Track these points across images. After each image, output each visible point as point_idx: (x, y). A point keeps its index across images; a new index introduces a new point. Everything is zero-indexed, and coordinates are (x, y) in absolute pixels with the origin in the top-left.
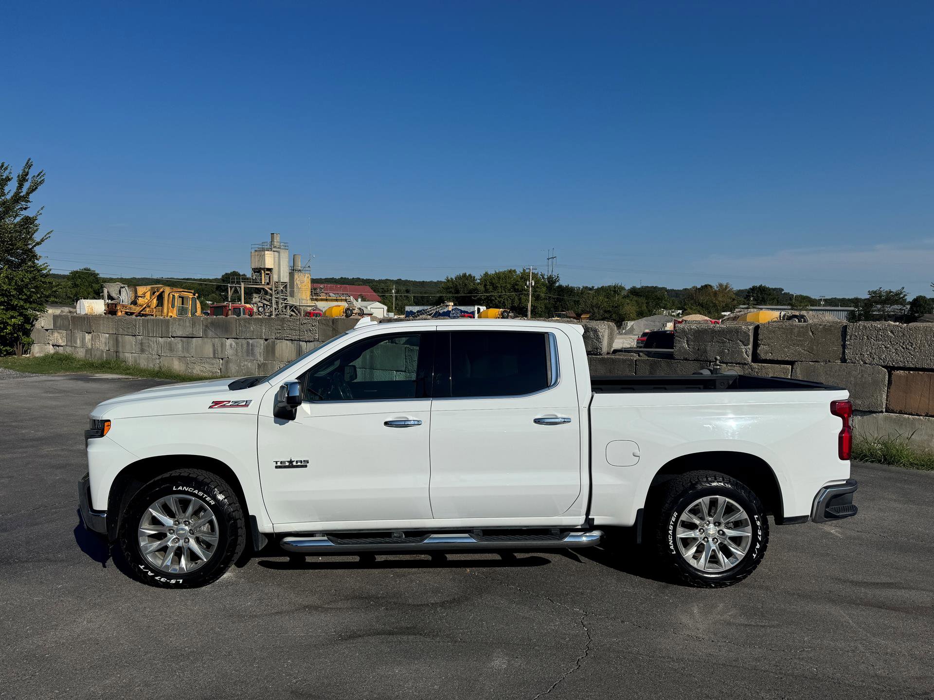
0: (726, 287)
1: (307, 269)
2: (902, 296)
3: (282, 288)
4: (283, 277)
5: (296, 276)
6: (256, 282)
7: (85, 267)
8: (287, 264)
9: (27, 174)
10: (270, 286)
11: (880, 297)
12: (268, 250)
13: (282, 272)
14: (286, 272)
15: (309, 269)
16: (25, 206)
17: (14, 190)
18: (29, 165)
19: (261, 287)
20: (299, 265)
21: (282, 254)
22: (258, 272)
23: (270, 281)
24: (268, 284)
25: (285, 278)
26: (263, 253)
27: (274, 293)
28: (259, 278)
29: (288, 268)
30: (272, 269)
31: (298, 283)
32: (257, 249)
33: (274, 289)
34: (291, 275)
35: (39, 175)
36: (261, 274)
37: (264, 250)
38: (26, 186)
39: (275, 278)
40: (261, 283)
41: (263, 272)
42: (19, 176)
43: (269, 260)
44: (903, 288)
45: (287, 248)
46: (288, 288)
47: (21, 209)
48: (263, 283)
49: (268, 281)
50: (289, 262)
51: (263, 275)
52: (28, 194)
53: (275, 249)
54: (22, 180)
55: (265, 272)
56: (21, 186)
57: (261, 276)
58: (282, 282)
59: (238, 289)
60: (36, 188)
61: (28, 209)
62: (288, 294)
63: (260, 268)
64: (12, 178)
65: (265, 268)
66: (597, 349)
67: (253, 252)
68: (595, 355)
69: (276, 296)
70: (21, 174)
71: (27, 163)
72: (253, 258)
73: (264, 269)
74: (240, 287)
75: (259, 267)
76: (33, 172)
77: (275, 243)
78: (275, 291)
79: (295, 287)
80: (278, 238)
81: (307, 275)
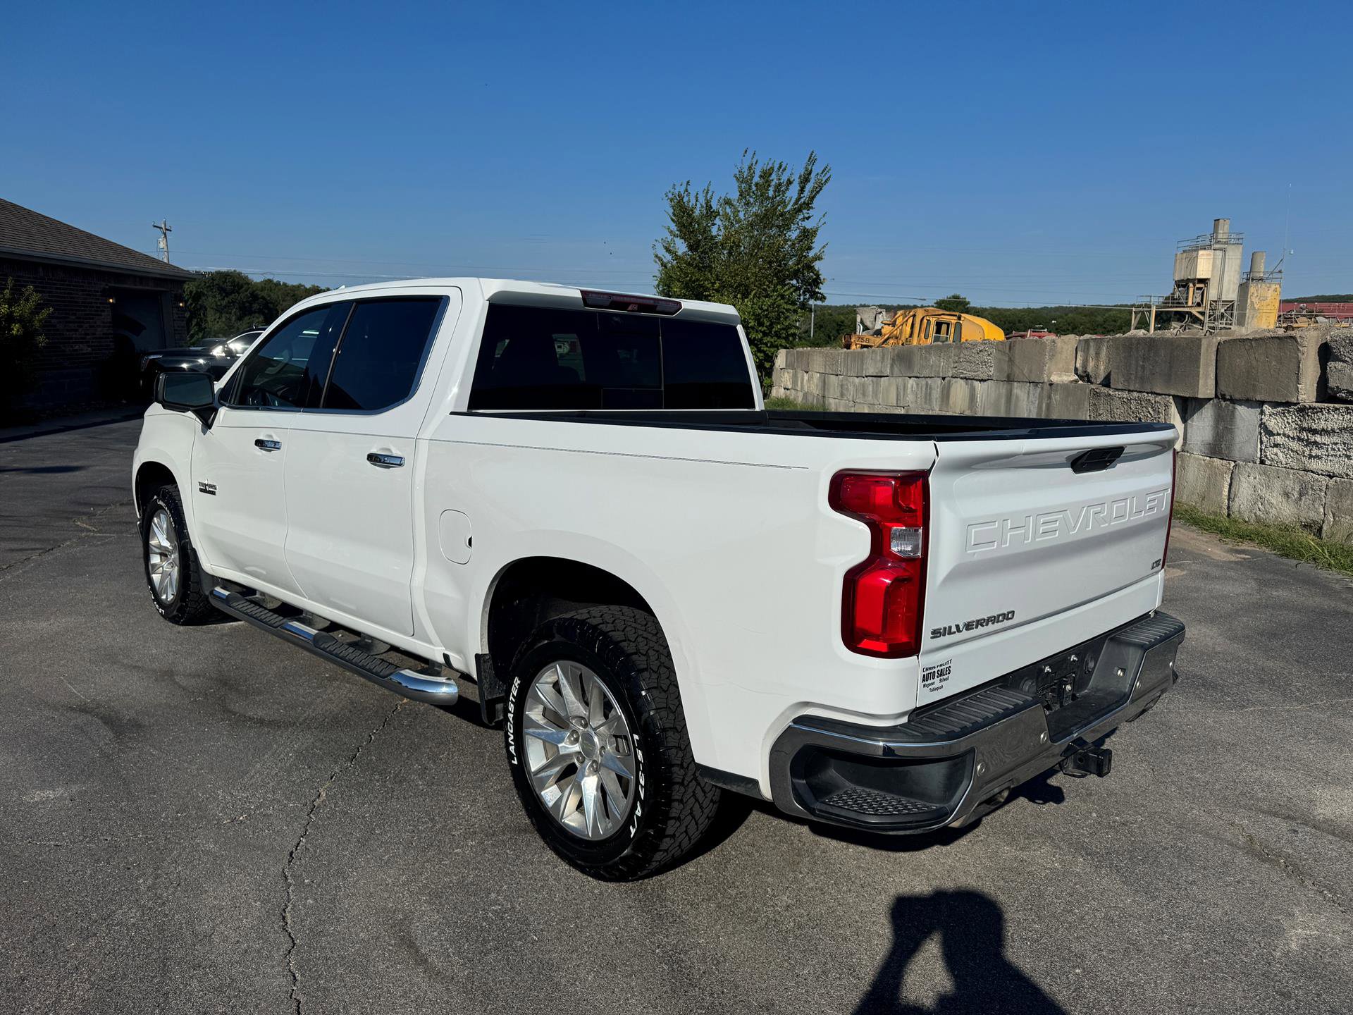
1: (1275, 275)
3: (1223, 311)
4: (1228, 291)
5: (1252, 289)
6: (1179, 303)
7: (953, 294)
8: (1237, 268)
9: (810, 173)
10: (1200, 309)
12: (1205, 249)
13: (1225, 284)
14: (1234, 283)
15: (1279, 275)
16: (807, 216)
17: (795, 196)
18: (812, 160)
19: (1186, 310)
20: (1261, 269)
21: (1230, 254)
22: (1184, 286)
23: (1202, 300)
24: (1199, 305)
25: (1231, 294)
26: (1194, 254)
27: (1207, 320)
28: (1185, 295)
29: (1238, 277)
30: (1208, 279)
31: (1255, 300)
32: (1188, 248)
33: (1207, 312)
34: (1243, 288)
35: (824, 171)
36: (1188, 289)
37: (1197, 249)
38: (809, 187)
39: (1212, 294)
40: (1187, 303)
41: (1191, 285)
42: (800, 176)
43: (1204, 266)
45: (1240, 241)
46: (1235, 309)
47: (803, 220)
48: (1190, 303)
49: (1198, 300)
50: (1242, 266)
51: (1191, 290)
52: (812, 198)
53: (1217, 246)
54: (805, 180)
55: (1194, 286)
56: (802, 190)
57: (1188, 293)
58: (1223, 301)
59: (1147, 315)
60: (821, 189)
61: (810, 219)
62: (1234, 320)
63: (1188, 279)
64: (794, 180)
65: (1195, 279)
67: (1178, 253)
69: (1212, 325)
70: (802, 173)
71: (810, 158)
72: (1177, 264)
73: (1194, 281)
74: (1150, 312)
75: (1186, 279)
76: (817, 169)
77: (1220, 236)
78: (1210, 316)
79: (1248, 307)
80: (1226, 226)
81: (1273, 287)
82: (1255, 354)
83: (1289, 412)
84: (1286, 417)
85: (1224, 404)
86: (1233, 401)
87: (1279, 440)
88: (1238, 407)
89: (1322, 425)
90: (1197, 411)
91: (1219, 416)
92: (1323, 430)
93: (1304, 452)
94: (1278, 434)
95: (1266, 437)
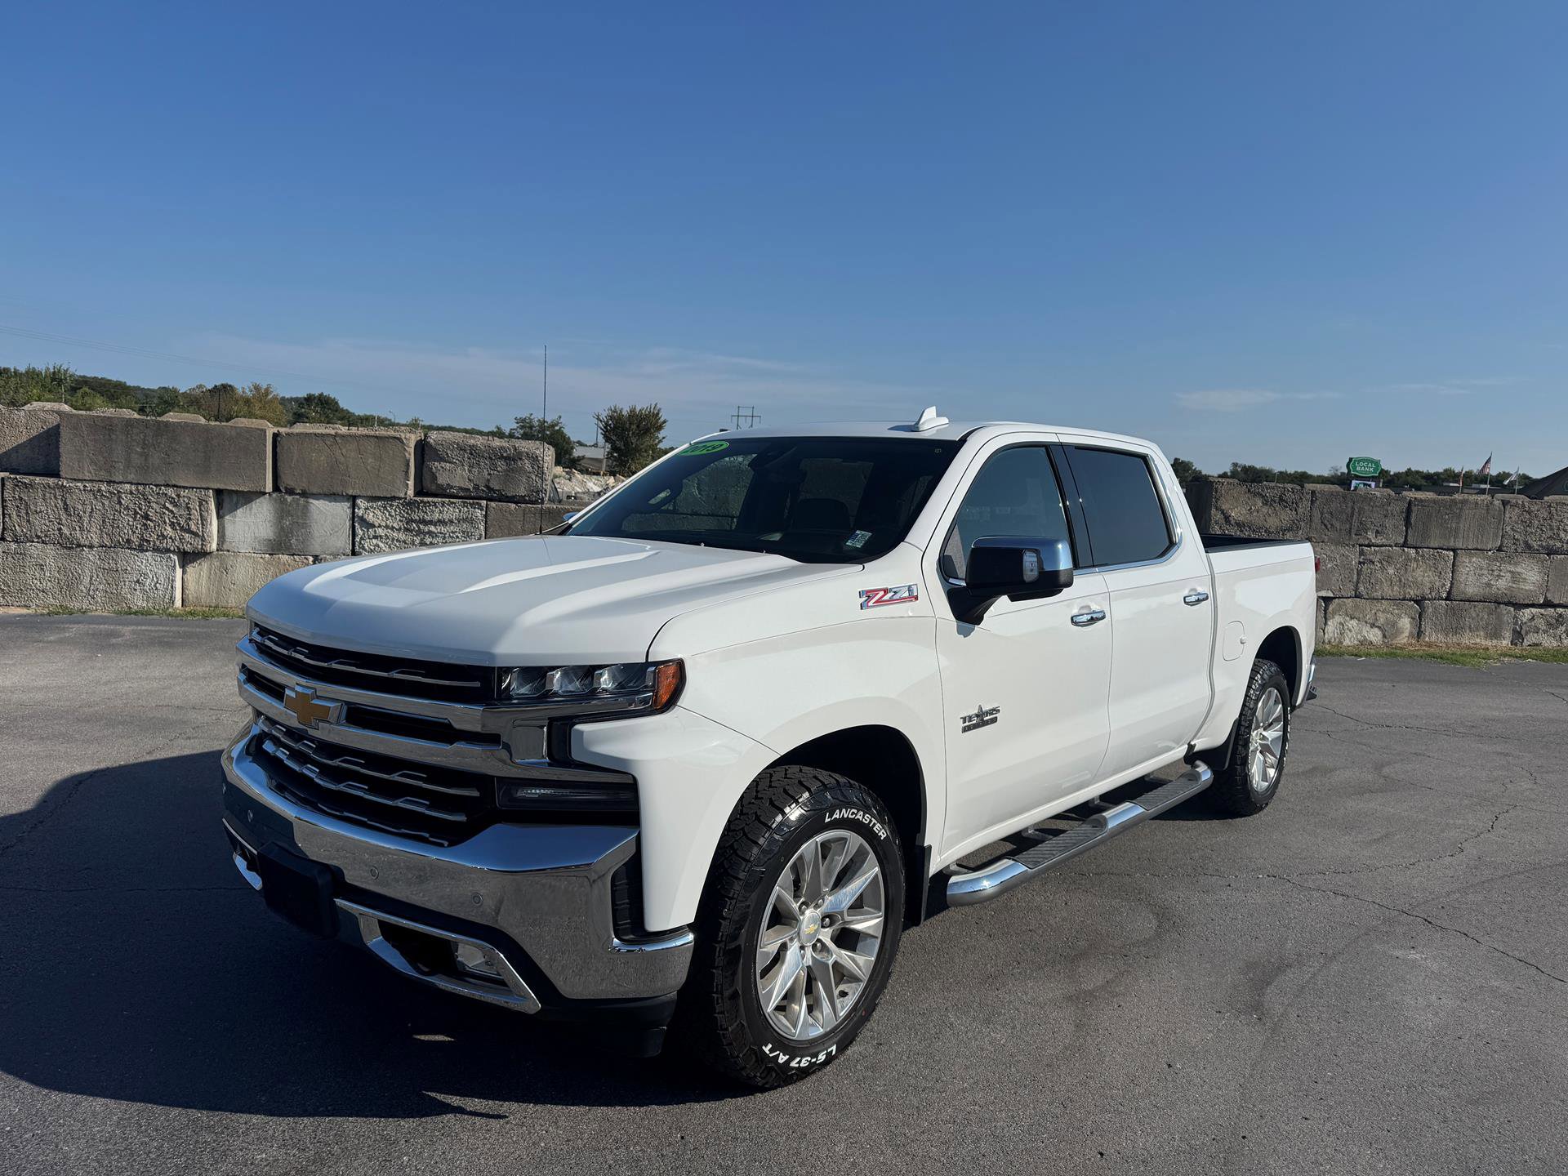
0: (267, 392)
2: (557, 428)
11: (531, 427)
44: (560, 417)
66: (537, 492)
68: (532, 503)
82: (340, 449)
83: (391, 505)
84: (388, 511)
85: (289, 498)
86: (304, 494)
87: (380, 531)
88: (311, 501)
89: (436, 516)
90: (242, 506)
91: (282, 510)
92: (439, 521)
93: (413, 541)
94: (380, 526)
95: (362, 530)
